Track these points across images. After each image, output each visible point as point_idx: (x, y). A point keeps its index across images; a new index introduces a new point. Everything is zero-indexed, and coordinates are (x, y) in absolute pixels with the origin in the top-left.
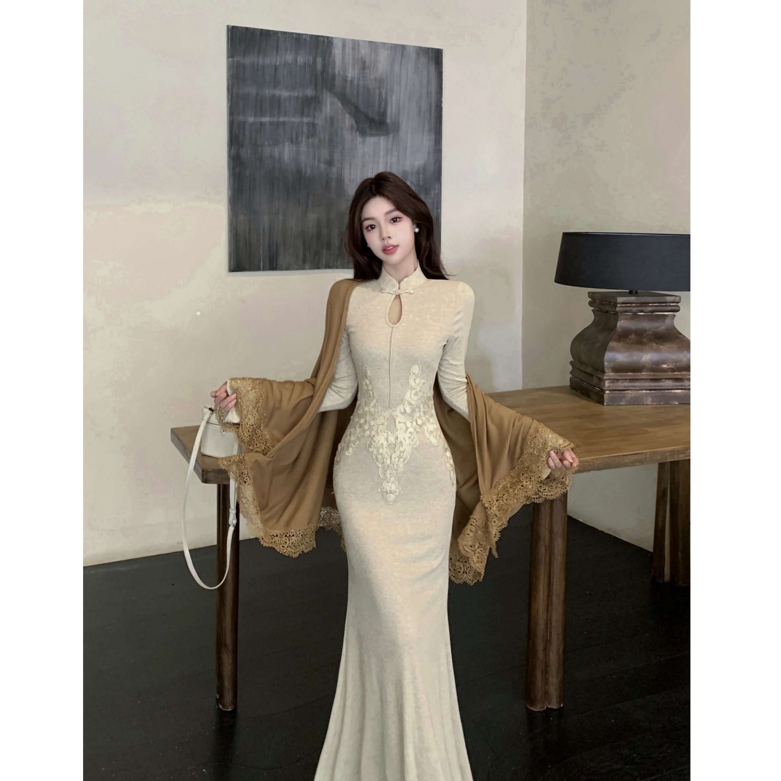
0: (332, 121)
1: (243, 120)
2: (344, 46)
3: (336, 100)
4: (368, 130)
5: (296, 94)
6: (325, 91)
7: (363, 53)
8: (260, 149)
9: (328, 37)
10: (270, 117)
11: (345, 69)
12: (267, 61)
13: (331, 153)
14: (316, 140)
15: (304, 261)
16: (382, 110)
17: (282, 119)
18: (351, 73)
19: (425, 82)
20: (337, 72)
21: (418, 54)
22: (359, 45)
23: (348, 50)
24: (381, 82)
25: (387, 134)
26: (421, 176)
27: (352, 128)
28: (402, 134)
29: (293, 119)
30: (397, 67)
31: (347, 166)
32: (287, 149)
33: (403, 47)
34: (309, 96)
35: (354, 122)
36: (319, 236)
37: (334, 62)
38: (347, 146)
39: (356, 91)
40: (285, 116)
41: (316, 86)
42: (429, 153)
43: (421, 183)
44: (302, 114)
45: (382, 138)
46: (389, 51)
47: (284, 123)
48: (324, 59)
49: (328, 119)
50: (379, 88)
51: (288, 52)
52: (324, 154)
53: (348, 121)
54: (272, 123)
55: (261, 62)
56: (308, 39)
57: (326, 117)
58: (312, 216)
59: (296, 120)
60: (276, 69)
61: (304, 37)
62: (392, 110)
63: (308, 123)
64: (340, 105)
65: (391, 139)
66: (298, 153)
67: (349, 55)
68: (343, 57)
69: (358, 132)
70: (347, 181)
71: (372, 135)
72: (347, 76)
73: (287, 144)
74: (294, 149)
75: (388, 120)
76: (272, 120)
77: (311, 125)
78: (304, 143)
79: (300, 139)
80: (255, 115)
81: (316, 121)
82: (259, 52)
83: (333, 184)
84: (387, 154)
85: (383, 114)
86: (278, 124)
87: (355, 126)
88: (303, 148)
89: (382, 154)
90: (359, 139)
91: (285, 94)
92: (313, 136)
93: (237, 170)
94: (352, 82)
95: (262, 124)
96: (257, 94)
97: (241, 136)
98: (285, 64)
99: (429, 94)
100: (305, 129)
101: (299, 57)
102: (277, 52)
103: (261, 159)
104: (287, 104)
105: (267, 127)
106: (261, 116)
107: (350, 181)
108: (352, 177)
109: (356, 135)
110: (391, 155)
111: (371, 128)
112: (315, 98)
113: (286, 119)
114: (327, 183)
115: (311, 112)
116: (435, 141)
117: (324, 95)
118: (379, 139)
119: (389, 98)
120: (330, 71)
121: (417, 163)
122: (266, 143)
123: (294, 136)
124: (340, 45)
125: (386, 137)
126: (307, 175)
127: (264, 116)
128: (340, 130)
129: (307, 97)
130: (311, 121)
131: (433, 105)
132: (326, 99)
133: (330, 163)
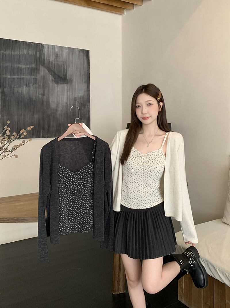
0: (44, 77)
1: (5, 77)
3: (45, 69)
5: (28, 67)
6: (40, 65)
7: (57, 50)
8: (13, 89)
9: (42, 44)
10: (17, 76)
11: (49, 57)
12: (16, 53)
13: (44, 91)
14: (37, 85)
15: (33, 135)
16: (65, 74)
18: (52, 59)
19: (82, 63)
20: (45, 58)
21: (79, 52)
22: (55, 47)
23: (50, 49)
24: (64, 62)
25: (67, 83)
26: (82, 99)
27: (52, 81)
28: (74, 83)
29: (27, 77)
30: (71, 57)
31: (50, 96)
32: (24, 89)
33: (73, 49)
36: (39, 125)
37: (44, 54)
38: (50, 87)
39: (54, 66)
41: (37, 63)
42: (85, 91)
43: (82, 102)
44: (31, 75)
45: (65, 85)
46: (67, 50)
47: (23, 78)
48: (40, 53)
49: (42, 77)
50: (64, 65)
51: (25, 49)
52: (41, 91)
53: (50, 78)
54: (18, 78)
55: (13, 53)
56: (33, 44)
57: (41, 76)
58: (36, 116)
59: (29, 77)
60: (19, 56)
61: (31, 43)
62: (69, 74)
64: (47, 71)
65: (69, 85)
66: (29, 90)
67: (51, 51)
68: (48, 52)
69: (55, 82)
71: (61, 84)
72: (50, 60)
73: (24, 87)
75: (68, 78)
76: (18, 77)
77: (35, 79)
78: (32, 87)
79: (30, 85)
80: (11, 75)
81: (37, 78)
82: (12, 49)
83: (45, 103)
84: (67, 91)
85: (66, 75)
86: (21, 78)
87: (54, 80)
89: (65, 91)
90: (55, 85)
91: (23, 66)
92: (36, 83)
93: (3, 97)
94: (52, 62)
95: (13, 78)
96: (11, 66)
97: (5, 83)
98: (23, 54)
99: (84, 68)
100: (32, 81)
101: (29, 51)
102: (20, 49)
103: (13, 93)
104: (25, 71)
105: (16, 80)
106: (13, 75)
107: (52, 102)
108: (53, 101)
109: (54, 84)
110: (69, 92)
111: (60, 81)
112: (36, 68)
113: (24, 77)
114: (42, 103)
115: (35, 74)
116: (87, 87)
117: (40, 67)
118: (64, 85)
119: (68, 69)
120: (43, 57)
121: (80, 95)
122: (16, 86)
123: (28, 84)
124: (47, 47)
125: (67, 84)
126: (34, 100)
127: (15, 75)
128: (47, 82)
129: (33, 68)
130: (35, 77)
131: (86, 72)
132: (41, 69)
133: (43, 95)
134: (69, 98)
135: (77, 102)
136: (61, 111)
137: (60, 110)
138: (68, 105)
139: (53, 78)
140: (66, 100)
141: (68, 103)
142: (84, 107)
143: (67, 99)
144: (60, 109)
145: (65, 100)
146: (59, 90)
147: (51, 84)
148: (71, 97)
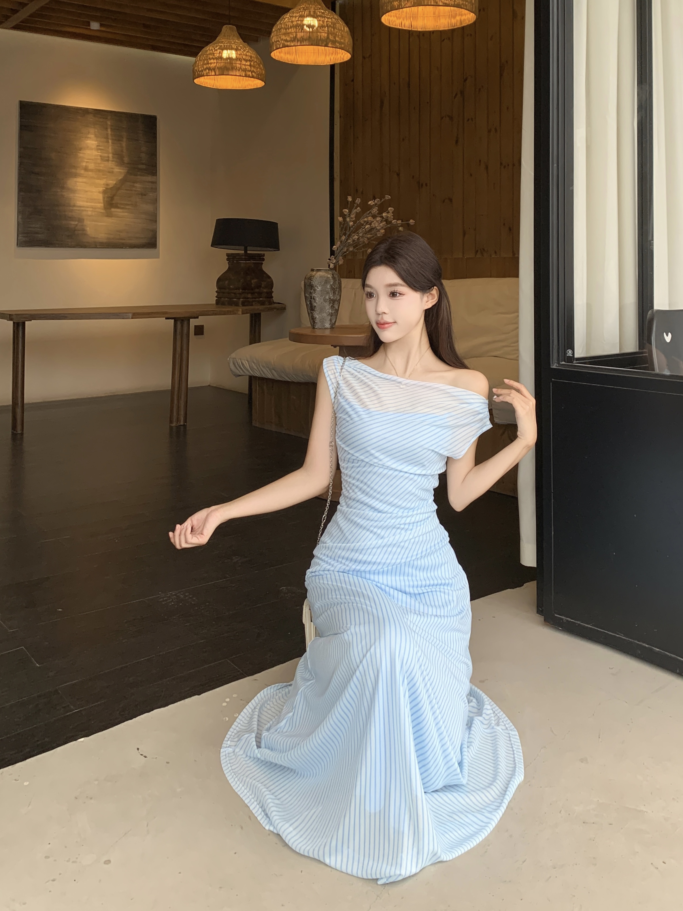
2: (152, 182)
3: (123, 176)
4: (106, 195)
5: (124, 150)
6: (127, 168)
7: (150, 194)
8: (92, 126)
9: (156, 172)
10: (111, 133)
11: (140, 182)
12: (140, 135)
13: (91, 170)
14: (99, 161)
15: (25, 148)
16: (119, 205)
17: (110, 141)
18: (138, 186)
19: (137, 236)
20: (139, 177)
21: (153, 231)
22: (154, 191)
23: (151, 185)
24: (135, 205)
25: (105, 208)
26: (81, 233)
27: (107, 185)
28: (106, 219)
29: (110, 148)
30: (144, 216)
31: (84, 180)
32: (94, 142)
34: (124, 159)
35: (111, 186)
37: (144, 175)
38: (97, 181)
40: (112, 143)
41: (130, 163)
42: (94, 238)
43: (76, 232)
44: (113, 154)
45: (102, 205)
46: (154, 212)
47: (108, 142)
48: (145, 169)
49: (112, 170)
50: (132, 204)
51: (147, 148)
52: (91, 166)
54: (107, 134)
55: (141, 132)
56: (155, 160)
57: (112, 168)
59: (110, 149)
62: (119, 212)
63: (108, 157)
64: (120, 178)
65: (102, 211)
66: (92, 149)
67: (148, 185)
68: (148, 182)
69: (105, 189)
70: (75, 179)
71: (104, 198)
72: (137, 183)
73: (96, 143)
74: (94, 147)
75: (113, 210)
77: (107, 159)
78: (97, 153)
79: (99, 151)
80: (111, 126)
81: (110, 162)
82: (145, 131)
83: (73, 170)
84: (92, 208)
85: (117, 207)
86: (107, 137)
88: (95, 153)
89: (93, 204)
90: (101, 189)
91: (124, 143)
92: (101, 159)
93: (81, 111)
94: (134, 186)
95: (106, 129)
96: (123, 128)
97: (100, 115)
98: (140, 146)
99: (130, 239)
100: (106, 155)
101: (145, 153)
102: (145, 142)
103: (87, 126)
104: (119, 144)
105: (105, 132)
106: (111, 129)
107: (76, 182)
108: (78, 183)
109: (103, 188)
110: (92, 211)
111: (108, 197)
112: (124, 163)
113: (110, 143)
114: (74, 166)
115: (115, 159)
116: (102, 243)
117: (125, 168)
118: (101, 203)
119: (126, 211)
120: (139, 173)
121: (88, 229)
122: (96, 130)
123: (101, 148)
124: (153, 180)
125: (102, 207)
126: (79, 154)
127: (111, 131)
128: (105, 176)
130: (110, 159)
131: (123, 241)
132: (123, 169)
133: (86, 169)
134: (83, 210)
135: (76, 223)
136: (62, 195)
137: (64, 194)
138: (71, 208)
140: (78, 205)
141: (75, 208)
142: (68, 236)
143: (80, 207)
144: (65, 194)
145: (79, 203)
146: (95, 194)
147: (103, 182)
148: (84, 213)
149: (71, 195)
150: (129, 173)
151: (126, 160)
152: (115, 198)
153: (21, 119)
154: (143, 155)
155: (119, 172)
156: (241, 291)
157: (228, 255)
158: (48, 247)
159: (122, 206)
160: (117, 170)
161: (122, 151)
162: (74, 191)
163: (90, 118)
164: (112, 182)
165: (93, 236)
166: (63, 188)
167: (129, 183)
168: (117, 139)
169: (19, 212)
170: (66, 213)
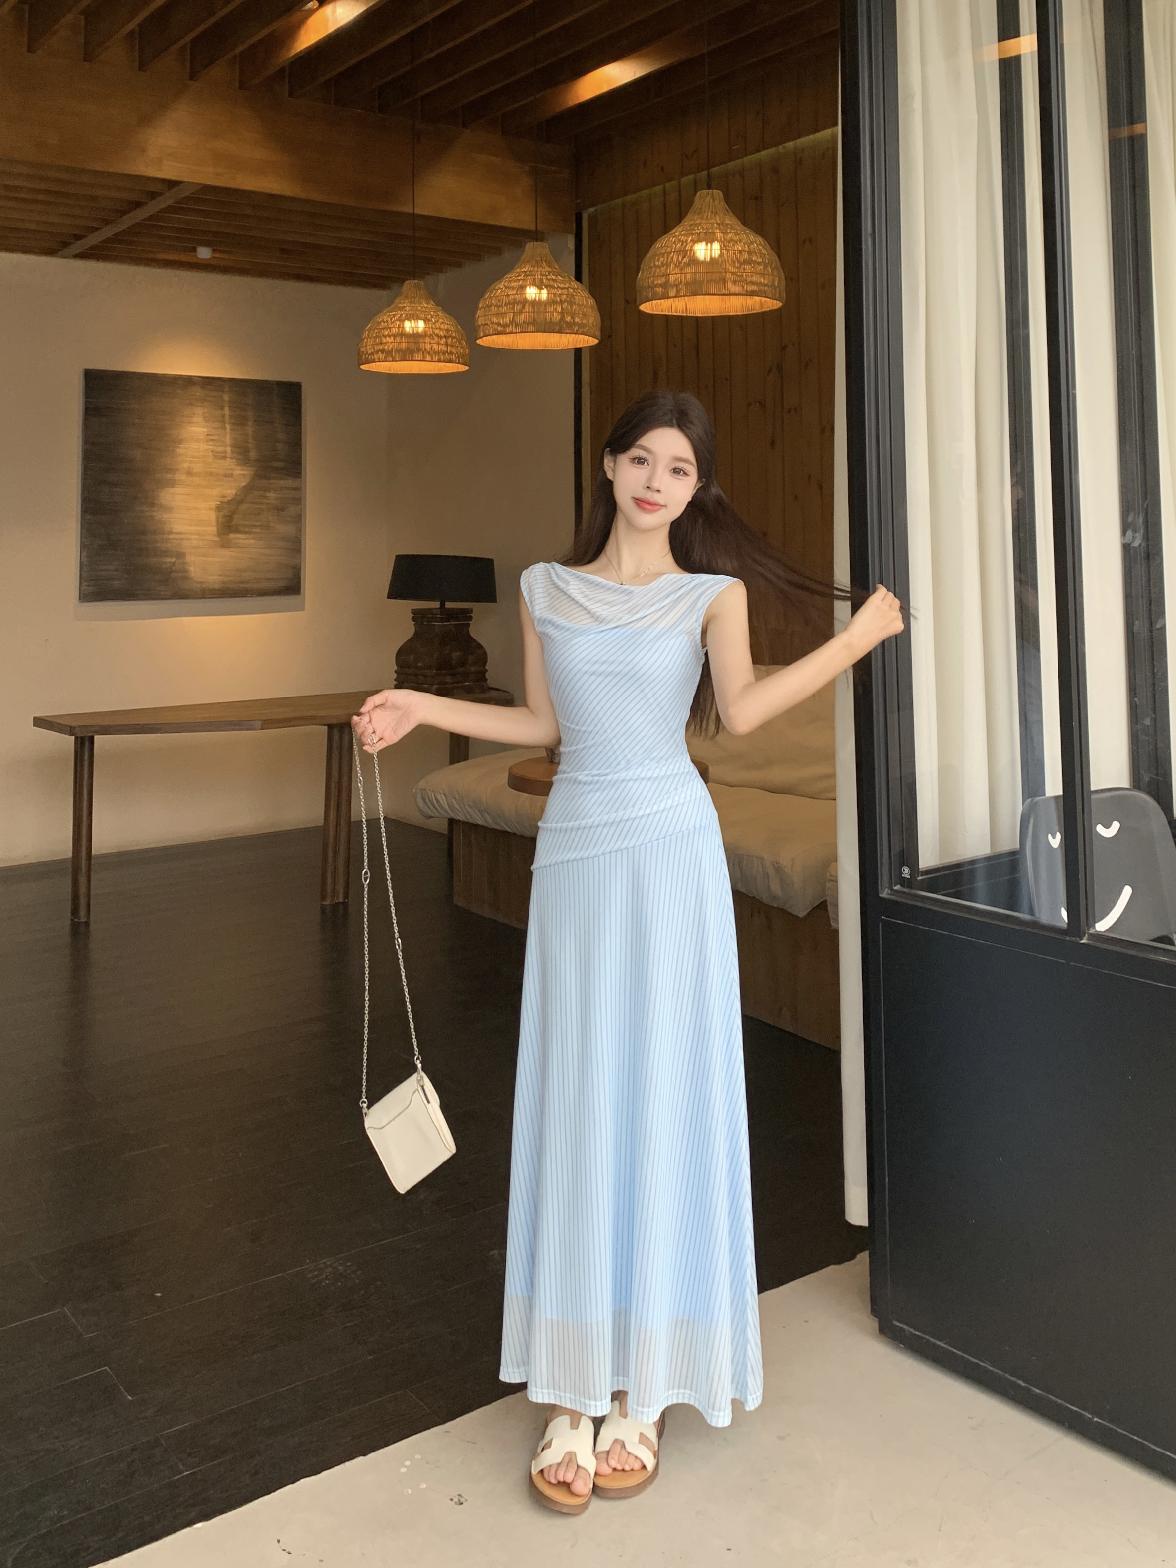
0: (228, 476)
1: (225, 390)
2: (295, 489)
3: (248, 480)
4: (222, 513)
5: (250, 441)
6: (254, 469)
7: (291, 509)
8: (200, 404)
9: (301, 473)
11: (275, 490)
12: (276, 415)
13: (198, 475)
14: (210, 460)
15: (92, 443)
16: (241, 528)
17: (227, 426)
18: (271, 497)
19: (270, 576)
20: (272, 481)
21: (295, 567)
22: (297, 503)
23: (292, 494)
24: (266, 527)
25: (219, 534)
26: (180, 574)
27: (223, 496)
28: (221, 551)
29: (228, 437)
30: (280, 544)
31: (186, 490)
32: (202, 430)
33: (301, 551)
34: (250, 453)
36: (118, 459)
37: (280, 479)
38: (207, 491)
39: (256, 501)
40: (230, 430)
41: (259, 461)
42: (201, 583)
43: (173, 575)
44: (232, 446)
45: (215, 529)
46: (297, 536)
47: (225, 428)
48: (281, 469)
49: (231, 472)
50: (261, 526)
51: (286, 435)
52: (198, 468)
54: (223, 416)
55: (275, 409)
56: (299, 454)
57: (231, 469)
58: (139, 454)
59: (228, 439)
60: (270, 422)
61: (300, 451)
62: (241, 539)
63: (225, 452)
64: (243, 484)
65: (215, 539)
66: (198, 441)
67: (287, 495)
68: (285, 489)
69: (219, 503)
70: (172, 490)
71: (217, 518)
72: (269, 492)
73: (206, 430)
74: (201, 437)
75: (232, 536)
76: (227, 416)
77: (224, 454)
78: (207, 447)
79: (211, 443)
80: (229, 401)
81: (228, 460)
82: (283, 408)
83: (169, 476)
84: (199, 535)
85: (238, 531)
86: (223, 422)
87: (226, 500)
88: (203, 446)
89: (200, 529)
90: (213, 504)
91: (250, 430)
92: (214, 455)
93: (180, 383)
94: (265, 497)
95: (222, 408)
96: (247, 404)
97: (211, 387)
98: (275, 431)
99: (259, 581)
100: (221, 449)
102: (285, 425)
103: (191, 404)
104: (241, 432)
105: (220, 412)
106: (230, 407)
107: (173, 493)
108: (175, 496)
109: (216, 501)
110: (198, 539)
111: (225, 516)
112: (250, 460)
113: (228, 430)
114: (169, 469)
115: (235, 455)
116: (214, 590)
117: (251, 468)
118: (213, 526)
119: (253, 536)
120: (273, 475)
121: (192, 568)
122: (206, 410)
123: (212, 438)
125: (215, 533)
126: (178, 450)
127: (230, 410)
128: (220, 483)
129: (249, 451)
130: (228, 455)
131: (248, 586)
132: (248, 470)
133: (190, 473)
134: (183, 539)
135: (173, 560)
136: (152, 516)
137: (155, 514)
138: (165, 537)
139: (229, 499)
140: (178, 531)
141: (171, 537)
142: (161, 581)
143: (180, 534)
144: (157, 515)
145: (177, 528)
146: (203, 512)
147: (216, 492)
148: (185, 543)
149: (165, 516)
150: (258, 476)
151: (253, 454)
152: (236, 516)
153: (87, 397)
154: (280, 446)
155: (242, 475)
156: (435, 671)
157: (415, 612)
158: (130, 600)
159: (247, 530)
160: (238, 471)
161: (247, 442)
162: (168, 509)
163: (198, 391)
164: (230, 492)
165: (200, 580)
166: (153, 504)
167: (257, 493)
168: (239, 422)
169: (83, 547)
170: (158, 545)
